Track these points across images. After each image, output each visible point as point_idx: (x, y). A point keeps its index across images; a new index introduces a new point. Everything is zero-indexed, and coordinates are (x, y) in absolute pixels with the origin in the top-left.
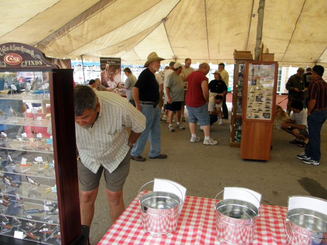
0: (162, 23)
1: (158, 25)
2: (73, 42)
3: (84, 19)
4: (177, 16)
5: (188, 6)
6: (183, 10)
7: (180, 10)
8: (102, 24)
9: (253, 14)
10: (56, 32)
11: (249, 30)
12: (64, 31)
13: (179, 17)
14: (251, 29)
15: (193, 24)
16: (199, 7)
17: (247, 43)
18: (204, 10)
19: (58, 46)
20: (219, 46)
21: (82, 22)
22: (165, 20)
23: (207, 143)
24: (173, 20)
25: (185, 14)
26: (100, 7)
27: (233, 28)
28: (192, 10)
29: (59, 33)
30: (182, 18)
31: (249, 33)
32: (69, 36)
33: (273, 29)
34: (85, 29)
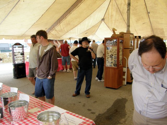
0: (103, 21)
1: (101, 22)
2: (59, 32)
3: (59, 23)
4: (108, 17)
5: (112, 12)
6: (110, 14)
7: (109, 14)
8: (68, 24)
9: (148, 12)
10: (49, 29)
11: (150, 21)
12: (53, 29)
13: (110, 18)
14: (151, 20)
15: (118, 20)
16: (117, 12)
17: (152, 28)
18: (120, 13)
19: (53, 35)
20: (136, 30)
21: (59, 24)
22: (103, 19)
23: (69, 72)
24: (107, 19)
25: (112, 16)
26: (64, 17)
27: (139, 20)
28: (114, 13)
29: (51, 29)
30: (111, 18)
31: (150, 22)
32: (56, 30)
33: (162, 19)
34: (62, 27)
